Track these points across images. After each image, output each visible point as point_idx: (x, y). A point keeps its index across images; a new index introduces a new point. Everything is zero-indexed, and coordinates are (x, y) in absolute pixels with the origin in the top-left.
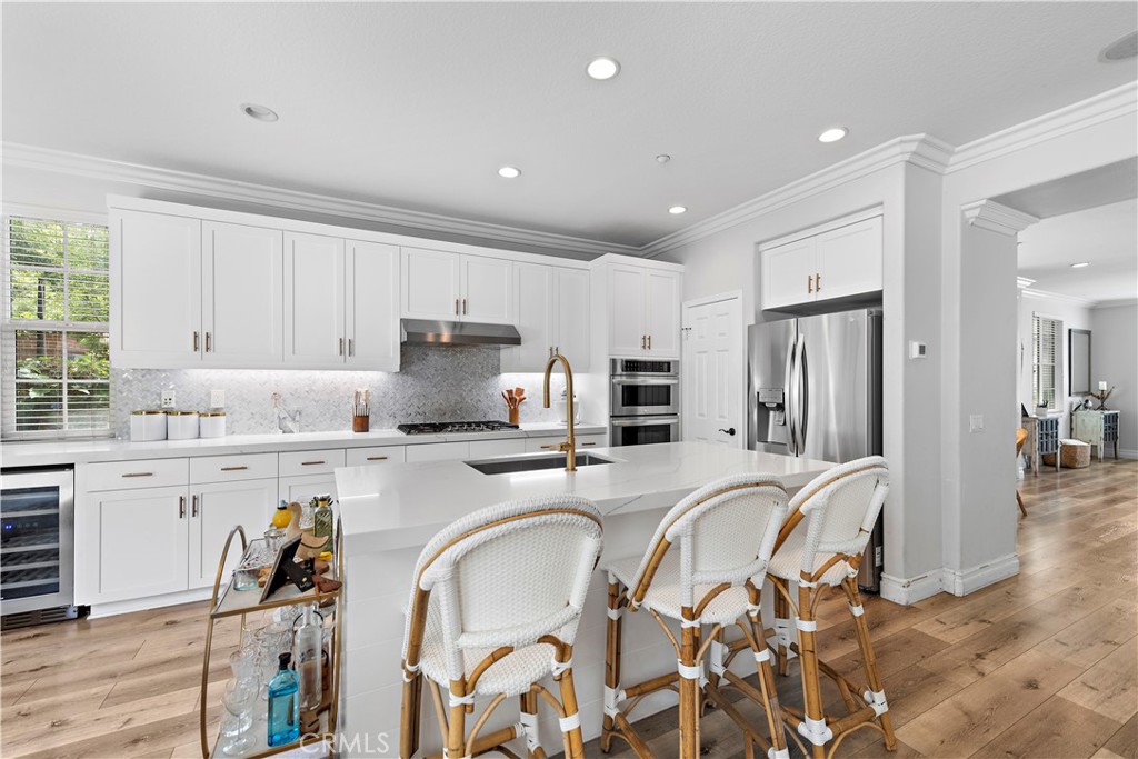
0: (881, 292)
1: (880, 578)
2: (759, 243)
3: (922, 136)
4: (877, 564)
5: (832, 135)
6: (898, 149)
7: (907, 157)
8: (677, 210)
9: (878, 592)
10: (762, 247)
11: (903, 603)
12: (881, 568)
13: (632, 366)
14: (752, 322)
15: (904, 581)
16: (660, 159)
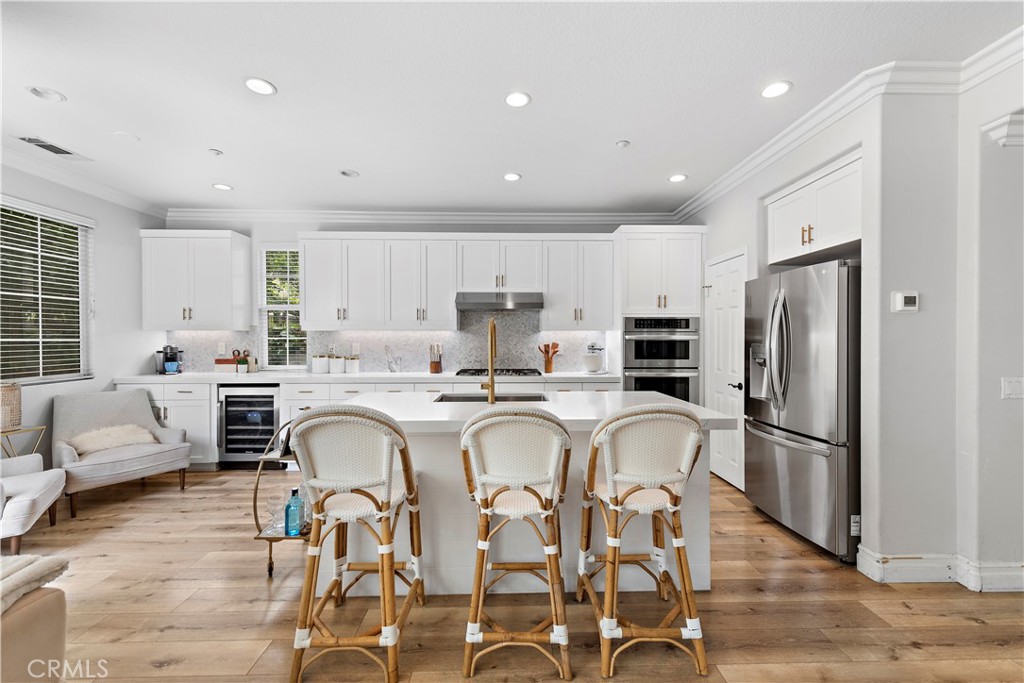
0: (860, 240)
1: (857, 550)
2: (763, 198)
3: (893, 64)
4: (853, 533)
5: (775, 90)
6: (867, 84)
7: (882, 89)
8: (677, 178)
9: (854, 564)
10: (767, 201)
11: (877, 579)
12: (858, 539)
13: (641, 323)
14: (755, 276)
15: (879, 556)
16: (619, 144)
